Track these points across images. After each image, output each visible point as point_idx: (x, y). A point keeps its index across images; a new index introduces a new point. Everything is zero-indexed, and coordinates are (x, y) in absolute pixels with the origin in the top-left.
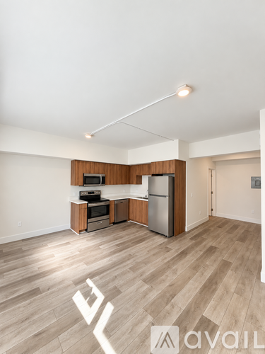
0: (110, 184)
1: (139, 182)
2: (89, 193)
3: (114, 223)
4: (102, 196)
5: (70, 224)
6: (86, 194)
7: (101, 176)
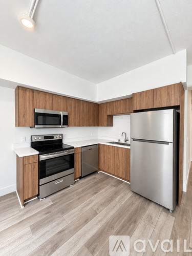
0: (75, 125)
1: (110, 123)
2: (46, 137)
3: (80, 178)
4: (64, 142)
5: (15, 184)
6: (41, 139)
7: (62, 113)
